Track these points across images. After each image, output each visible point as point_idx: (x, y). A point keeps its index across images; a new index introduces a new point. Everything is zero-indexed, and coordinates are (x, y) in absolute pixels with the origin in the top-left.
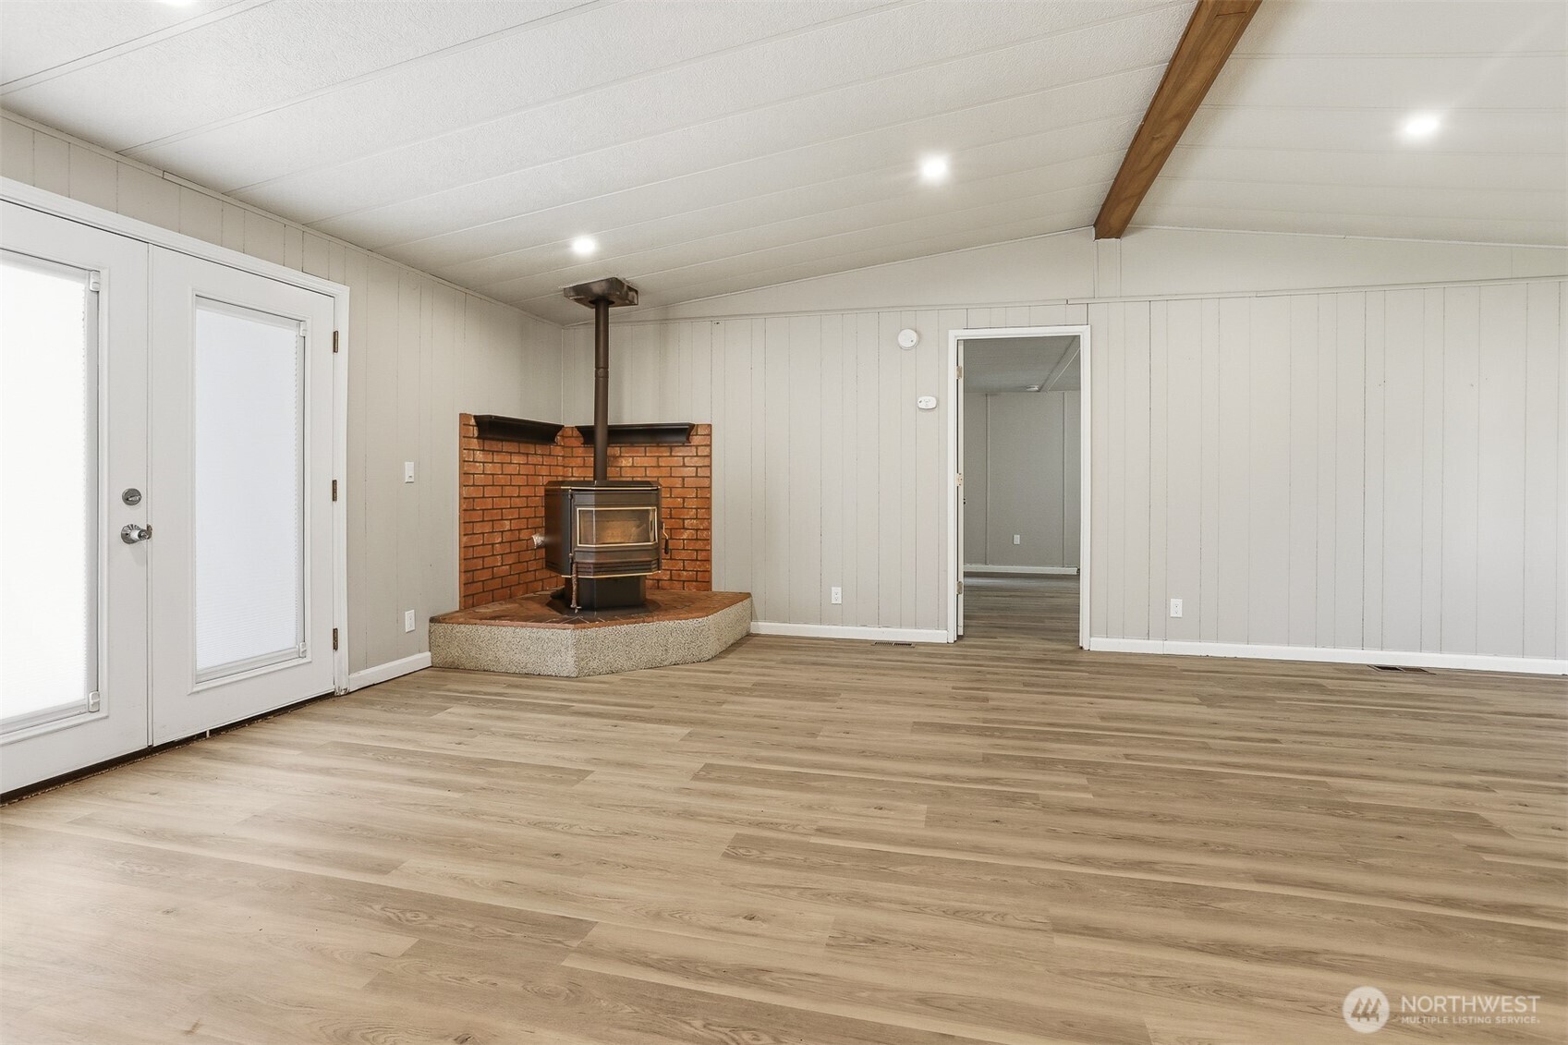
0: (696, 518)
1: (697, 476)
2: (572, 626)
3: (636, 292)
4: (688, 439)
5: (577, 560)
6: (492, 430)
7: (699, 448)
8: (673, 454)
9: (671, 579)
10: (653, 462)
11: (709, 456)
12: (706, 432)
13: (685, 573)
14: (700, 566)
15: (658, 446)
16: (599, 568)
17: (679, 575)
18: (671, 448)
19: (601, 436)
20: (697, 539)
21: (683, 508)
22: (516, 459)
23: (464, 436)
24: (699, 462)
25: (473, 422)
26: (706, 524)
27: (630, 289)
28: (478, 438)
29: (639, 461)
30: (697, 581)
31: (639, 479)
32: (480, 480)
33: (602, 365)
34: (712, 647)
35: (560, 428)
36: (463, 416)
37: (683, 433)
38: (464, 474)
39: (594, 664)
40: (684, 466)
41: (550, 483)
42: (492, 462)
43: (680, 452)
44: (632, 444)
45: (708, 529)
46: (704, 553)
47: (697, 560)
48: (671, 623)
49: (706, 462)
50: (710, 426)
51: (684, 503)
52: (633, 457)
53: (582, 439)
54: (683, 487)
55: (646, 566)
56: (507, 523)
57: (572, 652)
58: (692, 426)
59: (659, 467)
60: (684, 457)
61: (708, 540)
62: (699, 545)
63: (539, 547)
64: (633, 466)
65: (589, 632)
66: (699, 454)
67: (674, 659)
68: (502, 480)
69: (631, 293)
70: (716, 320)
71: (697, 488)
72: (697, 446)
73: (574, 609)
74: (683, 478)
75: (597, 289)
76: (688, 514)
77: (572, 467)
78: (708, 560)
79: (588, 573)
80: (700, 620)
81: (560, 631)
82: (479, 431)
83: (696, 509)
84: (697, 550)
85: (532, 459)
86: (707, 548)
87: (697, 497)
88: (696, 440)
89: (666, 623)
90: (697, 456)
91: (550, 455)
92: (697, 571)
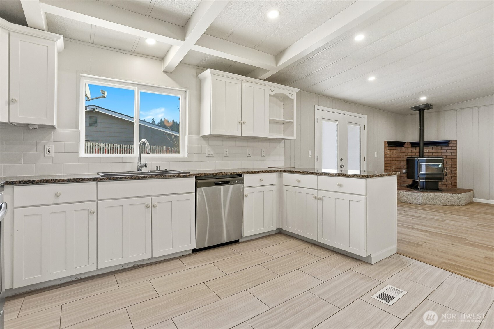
0: (451, 167)
1: (451, 155)
2: (421, 192)
3: (432, 106)
4: (448, 145)
5: (420, 176)
6: (391, 144)
7: (452, 147)
8: (442, 149)
9: (442, 184)
10: (435, 151)
11: (456, 149)
12: (455, 142)
13: (447, 183)
14: (453, 181)
15: (437, 147)
16: (426, 179)
17: (445, 183)
18: (442, 147)
19: (422, 144)
20: (452, 173)
21: (447, 164)
22: (395, 151)
23: (385, 146)
24: (453, 151)
25: (387, 142)
26: (455, 169)
27: (431, 105)
28: (388, 146)
29: (430, 151)
30: (452, 185)
31: (430, 156)
32: (388, 156)
33: (422, 126)
34: (463, 202)
35: (405, 143)
36: (385, 141)
37: (446, 143)
38: (385, 155)
39: (427, 202)
40: (447, 152)
41: (408, 157)
42: (390, 152)
43: (445, 148)
44: (428, 147)
45: (456, 170)
46: (455, 177)
47: (451, 179)
48: (450, 194)
49: (455, 151)
50: (456, 141)
51: (446, 163)
52: (428, 150)
53: (411, 145)
54: (446, 158)
55: (441, 179)
56: (393, 167)
57: (421, 198)
58: (450, 141)
59: (437, 152)
60: (446, 150)
61: (456, 174)
62: (452, 175)
63: (404, 173)
64: (428, 152)
65: (426, 194)
66: (452, 149)
67: (451, 204)
68: (392, 156)
69: (431, 106)
70: (459, 110)
71: (451, 159)
72: (451, 147)
73: (419, 189)
74: (446, 156)
75: (421, 107)
76: (448, 166)
77: (408, 153)
78: (456, 179)
79: (424, 180)
80: (459, 194)
81: (417, 193)
82: (388, 145)
83: (451, 164)
84: (452, 176)
85: (398, 151)
86: (455, 176)
87: (451, 161)
88: (451, 145)
89: (448, 194)
90: (451, 149)
91: (402, 150)
92: (452, 182)
